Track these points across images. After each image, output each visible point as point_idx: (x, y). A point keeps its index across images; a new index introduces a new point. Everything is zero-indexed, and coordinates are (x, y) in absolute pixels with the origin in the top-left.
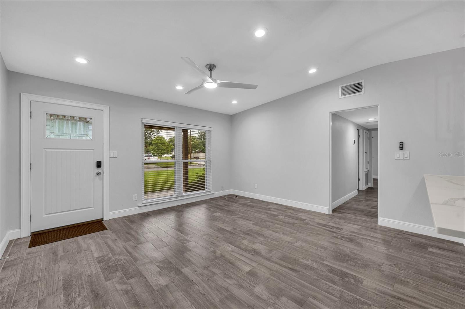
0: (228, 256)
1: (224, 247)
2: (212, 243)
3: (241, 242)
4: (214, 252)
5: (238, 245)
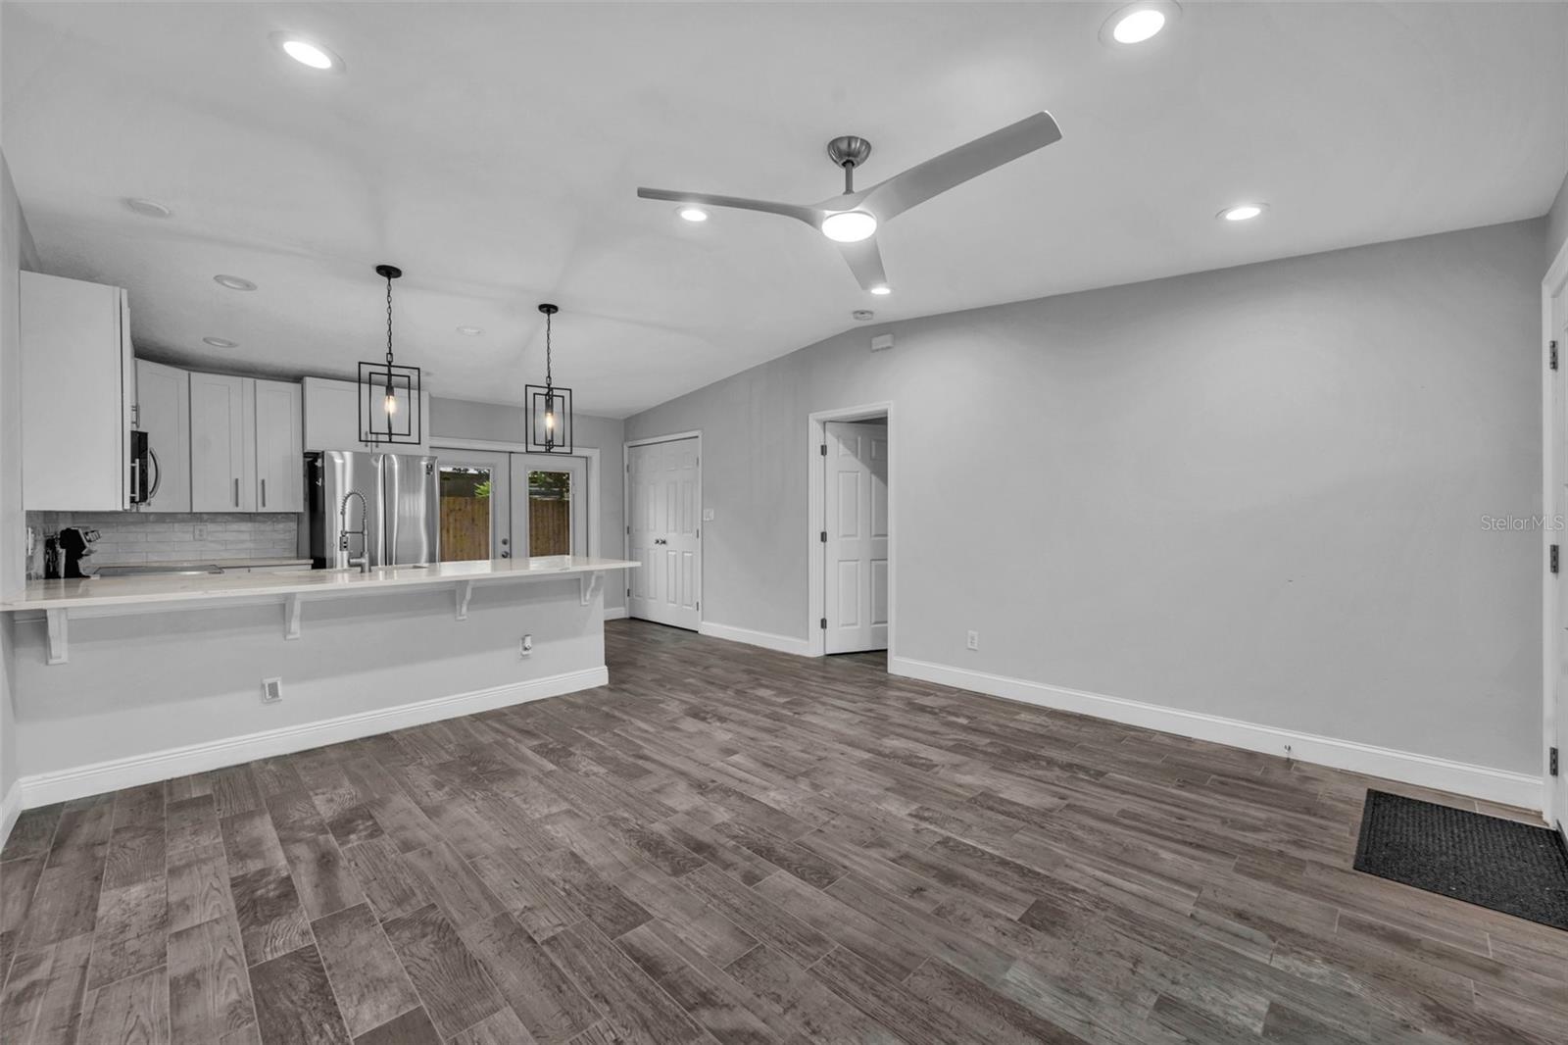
0: (779, 778)
1: (790, 798)
2: (833, 812)
3: (734, 815)
4: (815, 787)
5: (747, 805)
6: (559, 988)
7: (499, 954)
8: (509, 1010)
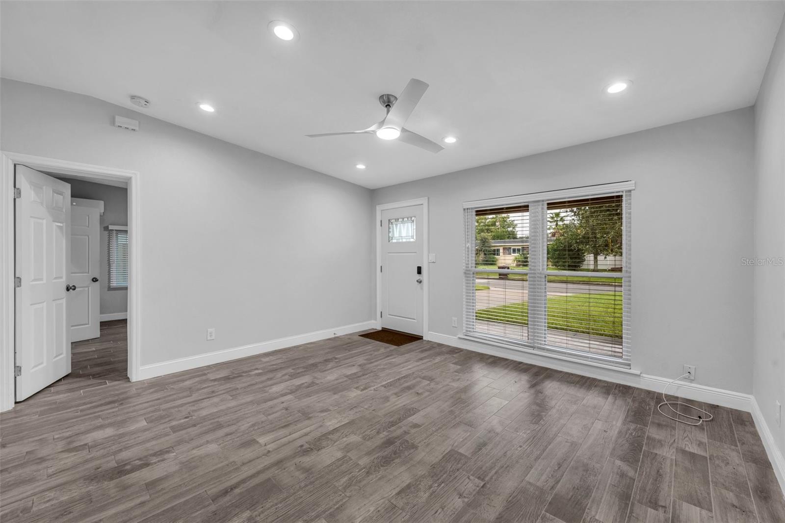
6: (506, 467)
7: (499, 495)
8: (527, 478)
